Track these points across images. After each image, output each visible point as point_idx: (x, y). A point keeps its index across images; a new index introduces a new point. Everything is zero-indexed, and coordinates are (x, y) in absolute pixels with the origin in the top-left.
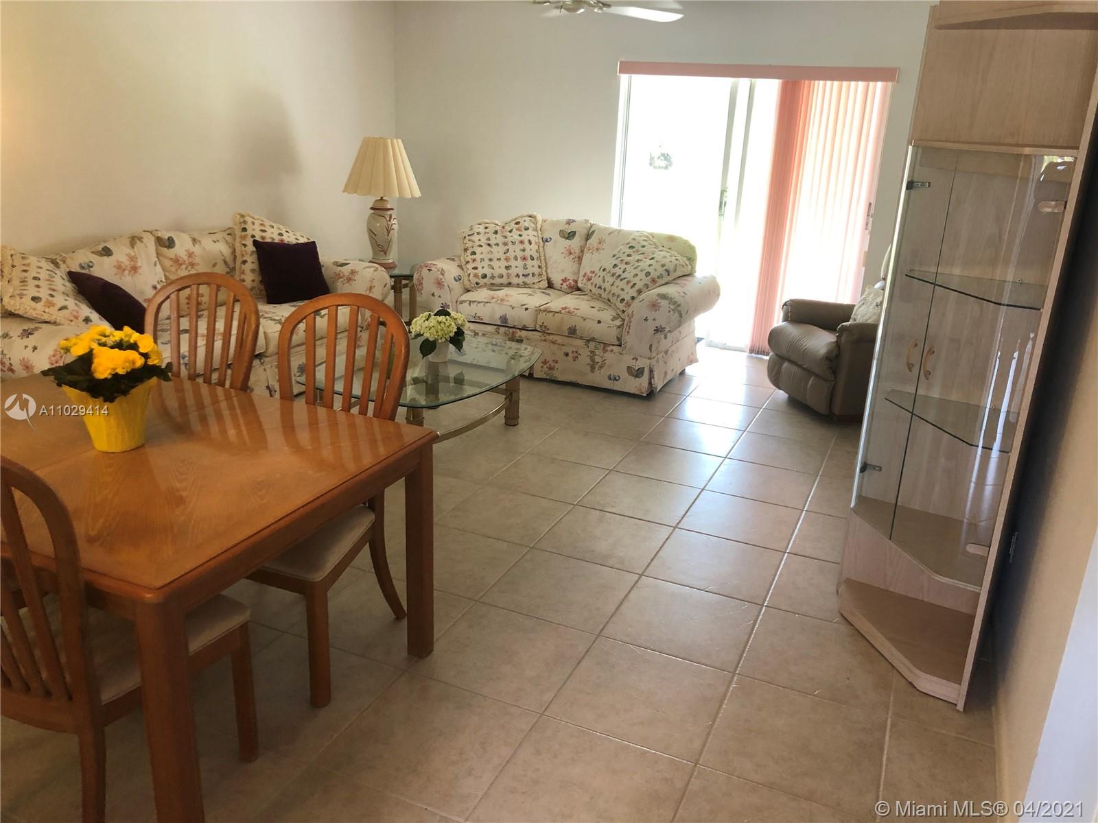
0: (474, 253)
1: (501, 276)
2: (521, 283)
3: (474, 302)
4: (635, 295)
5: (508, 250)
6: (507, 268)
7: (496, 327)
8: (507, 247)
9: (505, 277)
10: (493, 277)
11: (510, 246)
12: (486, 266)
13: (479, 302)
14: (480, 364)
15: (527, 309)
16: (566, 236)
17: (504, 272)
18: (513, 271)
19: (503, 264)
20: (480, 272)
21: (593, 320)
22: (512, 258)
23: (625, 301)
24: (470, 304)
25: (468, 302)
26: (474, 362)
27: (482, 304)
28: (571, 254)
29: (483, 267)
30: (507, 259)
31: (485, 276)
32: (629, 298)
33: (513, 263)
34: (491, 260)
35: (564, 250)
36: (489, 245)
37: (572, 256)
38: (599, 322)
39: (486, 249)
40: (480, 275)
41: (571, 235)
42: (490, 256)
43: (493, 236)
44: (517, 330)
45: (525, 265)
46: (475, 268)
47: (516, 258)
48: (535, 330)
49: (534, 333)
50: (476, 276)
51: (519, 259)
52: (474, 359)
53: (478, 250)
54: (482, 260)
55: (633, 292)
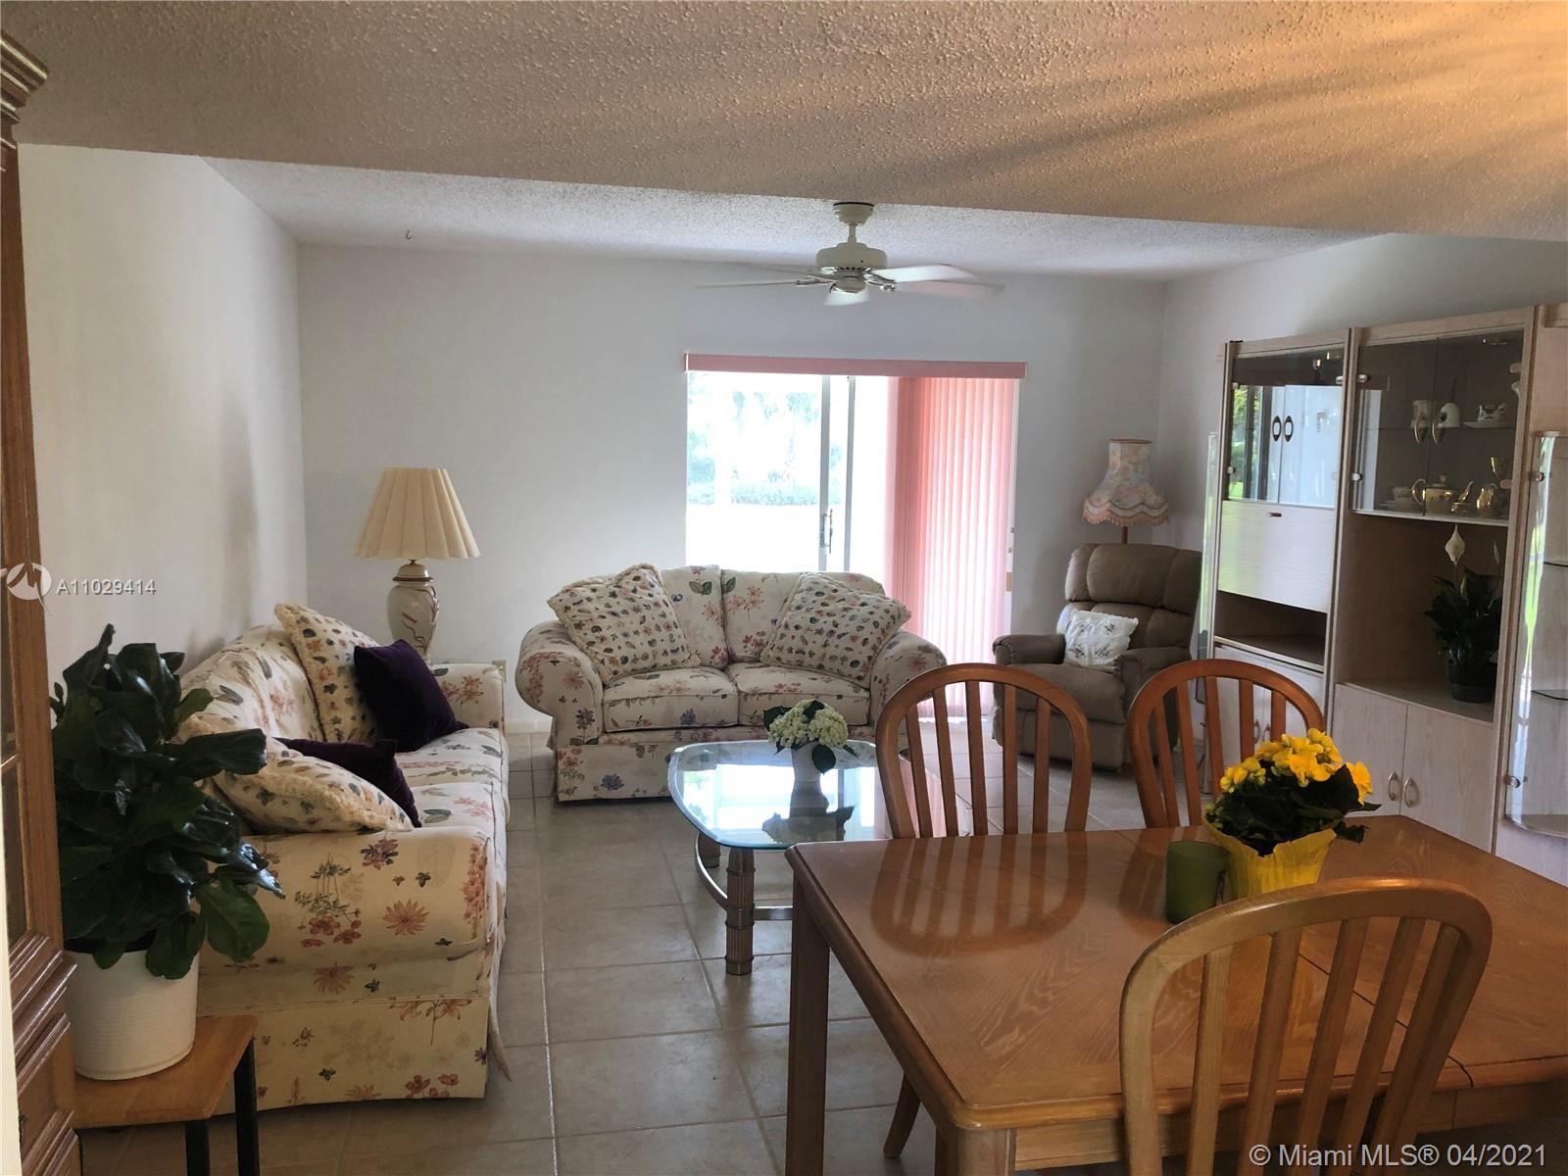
0: (597, 629)
1: (645, 657)
2: (669, 663)
3: (635, 699)
4: (871, 653)
5: (644, 617)
6: (651, 643)
7: (673, 732)
8: (641, 614)
9: (651, 657)
10: (635, 660)
11: (645, 612)
12: (623, 646)
13: (643, 699)
14: (649, 794)
15: (724, 696)
16: (701, 590)
17: (647, 649)
18: (660, 647)
19: (643, 638)
20: (618, 654)
21: (830, 695)
22: (653, 628)
23: (861, 664)
24: (628, 705)
25: (624, 702)
26: (640, 795)
27: (649, 701)
28: (713, 613)
29: (620, 647)
30: (647, 631)
31: (625, 660)
32: (866, 659)
33: (656, 635)
34: (625, 635)
35: (704, 609)
36: (614, 614)
37: (716, 617)
38: (840, 697)
39: (610, 620)
40: (618, 659)
41: (706, 588)
42: (622, 630)
43: (612, 601)
44: (711, 730)
45: (671, 636)
46: (608, 650)
47: (658, 628)
48: (739, 725)
49: (739, 729)
50: (613, 661)
51: (663, 629)
52: (638, 791)
53: (601, 623)
54: (614, 637)
55: (867, 651)
